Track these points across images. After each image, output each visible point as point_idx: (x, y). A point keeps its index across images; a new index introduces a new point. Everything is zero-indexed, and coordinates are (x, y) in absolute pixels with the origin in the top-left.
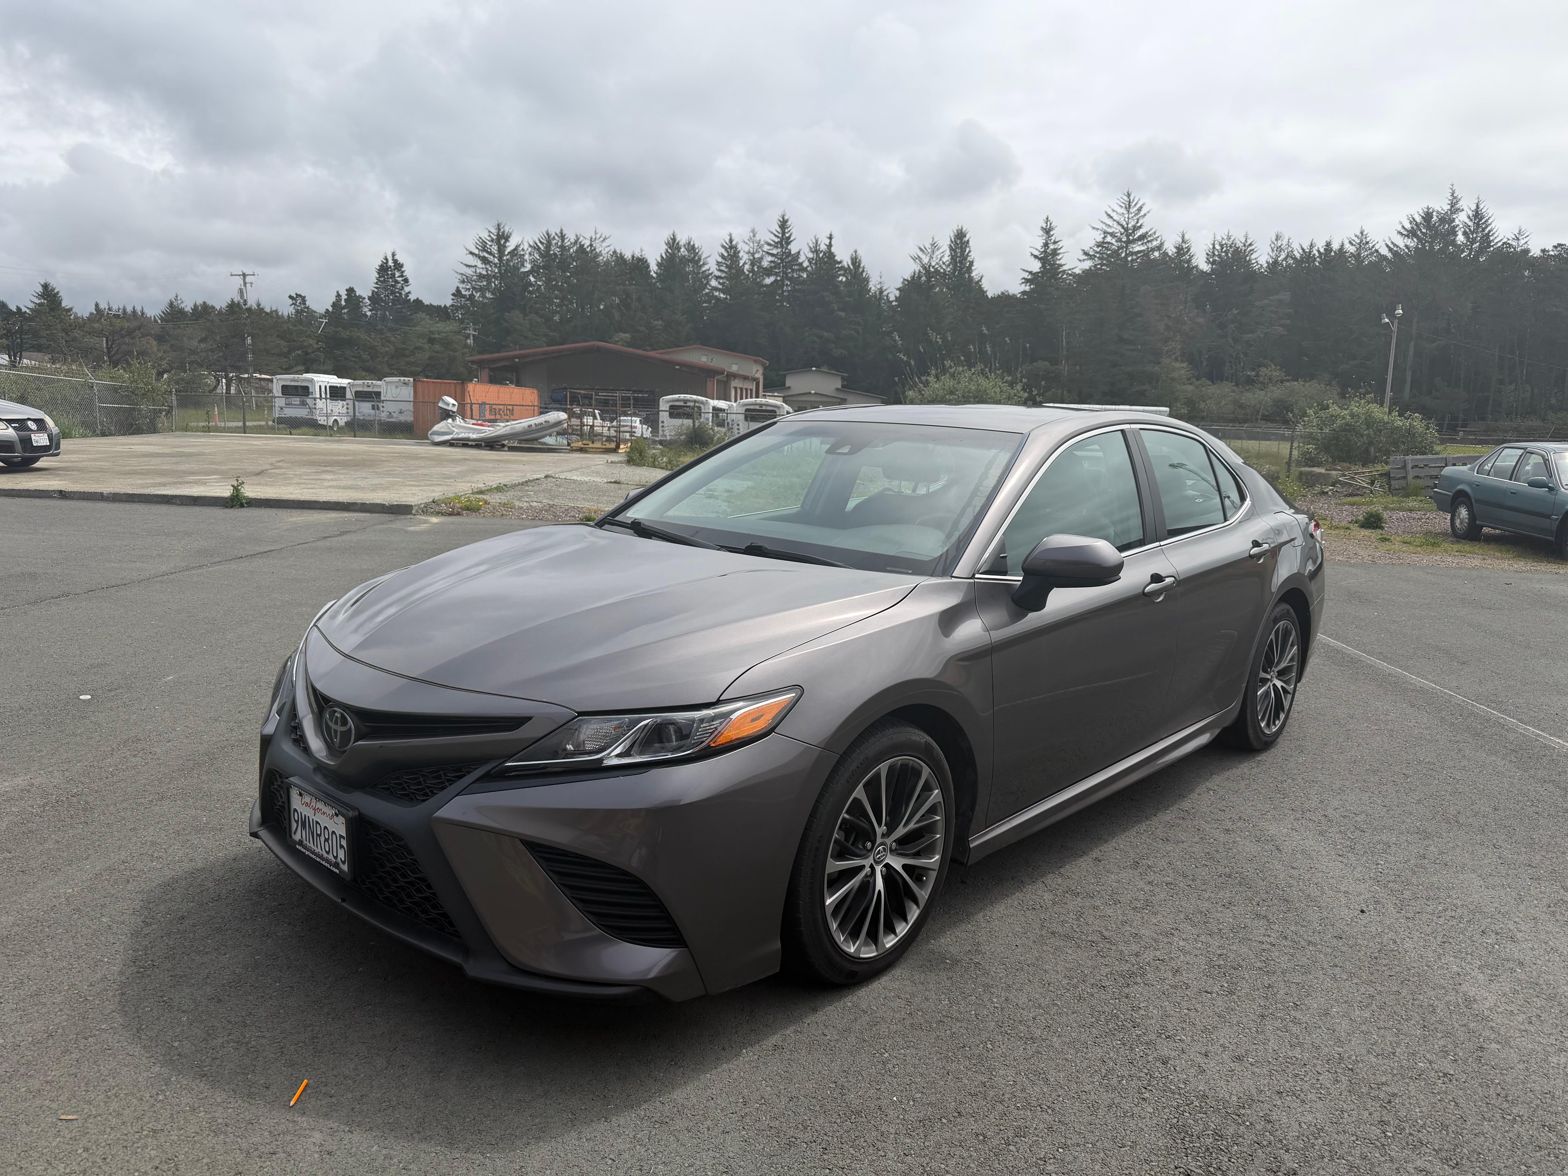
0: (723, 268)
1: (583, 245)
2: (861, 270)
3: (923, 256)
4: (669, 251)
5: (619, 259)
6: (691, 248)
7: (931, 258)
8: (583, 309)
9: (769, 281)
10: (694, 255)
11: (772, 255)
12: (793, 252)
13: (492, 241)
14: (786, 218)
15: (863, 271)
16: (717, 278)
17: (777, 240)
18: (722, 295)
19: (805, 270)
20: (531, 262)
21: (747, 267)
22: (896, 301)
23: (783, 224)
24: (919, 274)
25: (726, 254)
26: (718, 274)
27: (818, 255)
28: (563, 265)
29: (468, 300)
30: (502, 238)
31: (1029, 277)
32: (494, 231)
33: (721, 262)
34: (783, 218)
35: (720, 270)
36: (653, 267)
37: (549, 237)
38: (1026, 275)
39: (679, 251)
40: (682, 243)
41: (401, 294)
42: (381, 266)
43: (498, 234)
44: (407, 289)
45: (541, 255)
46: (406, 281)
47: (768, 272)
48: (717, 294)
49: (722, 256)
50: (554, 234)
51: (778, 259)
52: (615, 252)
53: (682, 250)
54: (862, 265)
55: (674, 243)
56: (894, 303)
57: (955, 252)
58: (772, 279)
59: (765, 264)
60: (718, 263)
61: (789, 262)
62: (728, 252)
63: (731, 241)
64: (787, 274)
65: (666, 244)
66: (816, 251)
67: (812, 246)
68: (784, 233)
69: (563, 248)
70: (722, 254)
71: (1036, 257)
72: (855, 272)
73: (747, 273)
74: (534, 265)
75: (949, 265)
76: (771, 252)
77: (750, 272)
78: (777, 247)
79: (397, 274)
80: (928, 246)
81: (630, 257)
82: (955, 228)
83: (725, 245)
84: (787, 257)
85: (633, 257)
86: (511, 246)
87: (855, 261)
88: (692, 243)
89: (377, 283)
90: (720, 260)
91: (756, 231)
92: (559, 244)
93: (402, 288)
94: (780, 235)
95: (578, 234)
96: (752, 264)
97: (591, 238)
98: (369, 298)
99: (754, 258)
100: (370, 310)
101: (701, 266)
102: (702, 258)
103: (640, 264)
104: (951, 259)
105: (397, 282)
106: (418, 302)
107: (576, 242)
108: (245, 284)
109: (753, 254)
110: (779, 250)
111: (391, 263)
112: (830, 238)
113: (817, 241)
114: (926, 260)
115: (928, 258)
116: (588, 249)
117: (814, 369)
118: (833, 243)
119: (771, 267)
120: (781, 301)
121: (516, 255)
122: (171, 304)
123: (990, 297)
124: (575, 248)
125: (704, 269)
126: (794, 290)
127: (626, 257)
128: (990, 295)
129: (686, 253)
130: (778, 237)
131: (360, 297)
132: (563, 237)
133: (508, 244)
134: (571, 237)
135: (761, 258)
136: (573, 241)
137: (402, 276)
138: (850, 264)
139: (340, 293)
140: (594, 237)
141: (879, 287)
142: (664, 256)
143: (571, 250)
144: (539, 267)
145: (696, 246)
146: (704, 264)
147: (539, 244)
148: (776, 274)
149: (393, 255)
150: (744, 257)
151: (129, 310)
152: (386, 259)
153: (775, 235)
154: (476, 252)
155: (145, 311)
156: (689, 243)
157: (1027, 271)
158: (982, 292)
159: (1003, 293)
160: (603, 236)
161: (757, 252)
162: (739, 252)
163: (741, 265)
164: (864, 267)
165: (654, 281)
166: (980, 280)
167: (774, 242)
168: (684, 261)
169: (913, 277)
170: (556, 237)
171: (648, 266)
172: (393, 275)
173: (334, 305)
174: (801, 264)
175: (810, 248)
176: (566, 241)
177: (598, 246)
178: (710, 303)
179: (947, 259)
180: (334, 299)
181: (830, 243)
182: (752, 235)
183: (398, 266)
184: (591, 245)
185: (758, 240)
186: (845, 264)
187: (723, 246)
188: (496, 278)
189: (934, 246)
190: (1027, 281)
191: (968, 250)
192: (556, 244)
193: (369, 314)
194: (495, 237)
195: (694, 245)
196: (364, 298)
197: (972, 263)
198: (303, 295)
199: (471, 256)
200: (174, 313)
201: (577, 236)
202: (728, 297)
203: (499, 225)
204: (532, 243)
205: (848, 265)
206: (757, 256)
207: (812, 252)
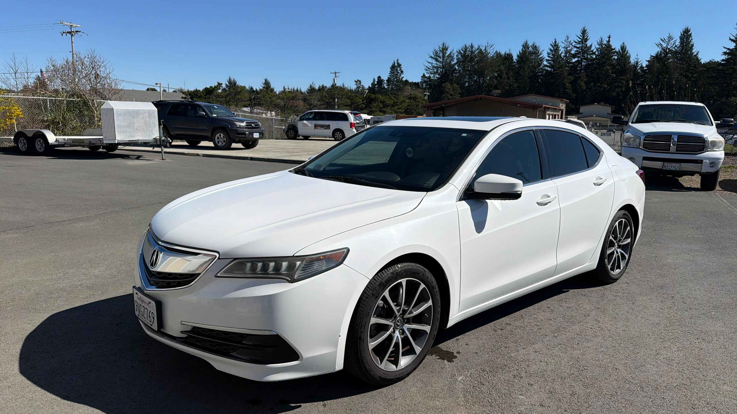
0: (550, 56)
1: (481, 50)
2: (626, 52)
3: (663, 44)
4: (524, 49)
5: (498, 55)
6: (535, 47)
7: (668, 44)
8: (479, 80)
9: (574, 60)
10: (536, 51)
11: (577, 48)
12: (588, 45)
13: (440, 51)
14: (585, 29)
15: (627, 53)
16: (547, 60)
17: (580, 40)
18: (549, 69)
19: (594, 53)
20: (457, 59)
21: (563, 55)
22: (646, 67)
23: (584, 32)
24: (660, 53)
25: (552, 49)
26: (548, 58)
27: (602, 46)
28: (472, 59)
29: (428, 79)
30: (444, 49)
31: (728, 51)
32: (441, 47)
33: (550, 53)
34: (584, 29)
35: (549, 57)
36: (515, 58)
37: (466, 47)
38: (725, 50)
39: (528, 49)
40: (530, 45)
41: (399, 78)
42: (392, 66)
43: (443, 47)
44: (402, 76)
45: (462, 56)
46: (402, 72)
47: (574, 56)
48: (547, 68)
49: (551, 50)
50: (468, 46)
51: (580, 49)
52: (496, 52)
53: (530, 48)
54: (627, 50)
55: (526, 45)
56: (645, 68)
57: (683, 40)
58: (576, 59)
59: (573, 52)
60: (548, 53)
61: (586, 50)
62: (554, 48)
63: (555, 42)
64: (584, 56)
65: (522, 46)
66: (601, 44)
67: (599, 42)
68: (584, 37)
69: (472, 52)
70: (551, 49)
71: (732, 40)
72: (623, 54)
73: (563, 57)
74: (458, 61)
75: (678, 48)
76: (576, 46)
77: (564, 57)
78: (580, 44)
79: (399, 69)
80: (666, 38)
81: (504, 54)
82: (684, 28)
83: (552, 44)
84: (585, 48)
85: (505, 53)
86: (448, 53)
87: (623, 48)
88: (535, 45)
89: (390, 74)
90: (549, 51)
91: (569, 36)
92: (470, 50)
93: (400, 76)
94: (582, 38)
95: (480, 45)
96: (566, 53)
97: (485, 46)
98: (387, 81)
99: (567, 50)
100: (387, 86)
101: (539, 56)
102: (540, 51)
103: (509, 57)
104: (681, 44)
105: (398, 73)
106: (406, 81)
107: (478, 49)
108: (336, 76)
109: (567, 48)
110: (581, 45)
111: (396, 64)
112: (609, 37)
113: (602, 39)
114: (664, 45)
115: (666, 44)
116: (484, 52)
117: (596, 104)
118: (610, 40)
119: (576, 54)
120: (581, 70)
121: (450, 56)
122: (311, 86)
123: (702, 63)
124: (477, 52)
125: (540, 56)
126: (588, 65)
127: (502, 54)
128: (703, 61)
129: (532, 50)
130: (580, 39)
131: (383, 80)
132: (472, 47)
133: (447, 52)
134: (476, 47)
135: (571, 50)
136: (477, 48)
137: (400, 70)
138: (620, 49)
139: (375, 79)
140: (487, 46)
141: (636, 60)
142: (521, 52)
143: (476, 53)
144: (460, 62)
145: (537, 46)
146: (540, 54)
147: (461, 51)
148: (578, 57)
149: (397, 61)
150: (562, 50)
151: (295, 89)
152: (394, 63)
153: (579, 38)
154: (433, 56)
155: (301, 89)
156: (534, 45)
157: (726, 48)
158: (698, 60)
159: (710, 61)
160: (491, 45)
161: (569, 47)
162: (559, 47)
163: (560, 53)
164: (627, 51)
165: (515, 64)
166: (697, 54)
167: (578, 41)
168: (531, 53)
169: (657, 55)
170: (469, 47)
171: (512, 57)
172: (397, 69)
173: (372, 84)
174: (592, 51)
175: (598, 43)
176: (473, 48)
177: (488, 50)
178: (543, 72)
179: (678, 43)
180: (372, 81)
181: (609, 40)
182: (566, 38)
183: (399, 65)
184: (485, 49)
185: (570, 41)
186: (617, 50)
187: (551, 45)
188: (441, 68)
189: (670, 38)
190: (725, 53)
191: (691, 38)
192: (469, 50)
193: (386, 87)
194: (441, 49)
195: (536, 46)
196: (384, 80)
197: (693, 45)
198: (360, 80)
199: (431, 58)
200: (312, 90)
201: (479, 46)
202: (552, 70)
203: (443, 44)
204: (458, 51)
205: (619, 50)
206: (568, 49)
207: (598, 45)
